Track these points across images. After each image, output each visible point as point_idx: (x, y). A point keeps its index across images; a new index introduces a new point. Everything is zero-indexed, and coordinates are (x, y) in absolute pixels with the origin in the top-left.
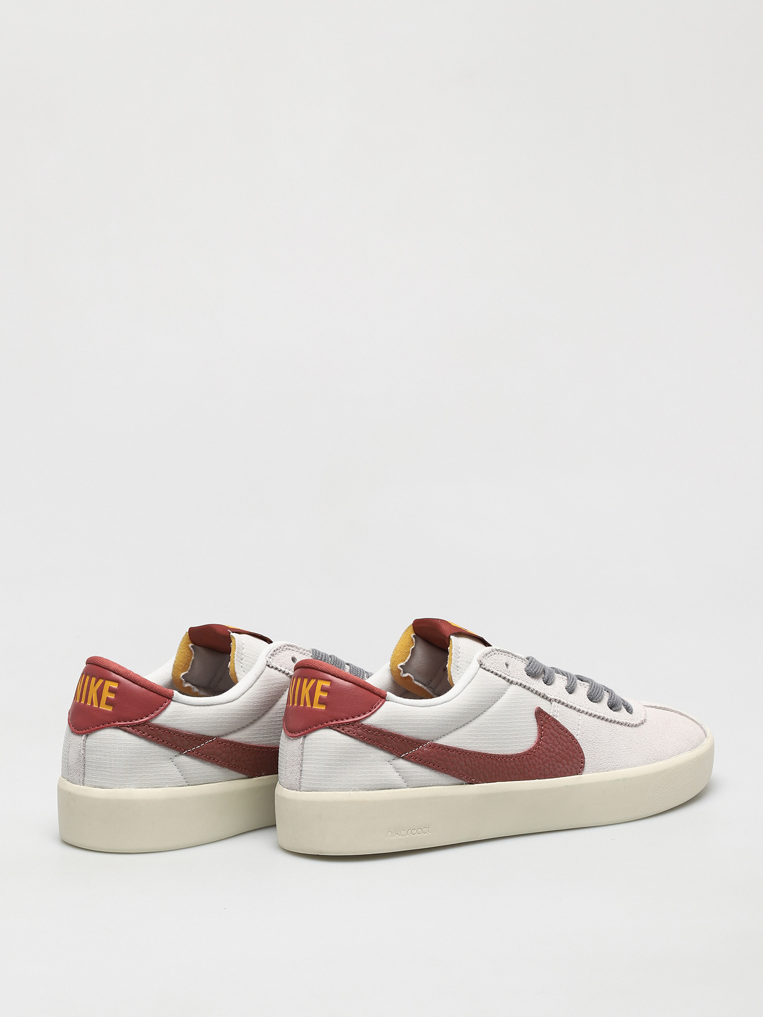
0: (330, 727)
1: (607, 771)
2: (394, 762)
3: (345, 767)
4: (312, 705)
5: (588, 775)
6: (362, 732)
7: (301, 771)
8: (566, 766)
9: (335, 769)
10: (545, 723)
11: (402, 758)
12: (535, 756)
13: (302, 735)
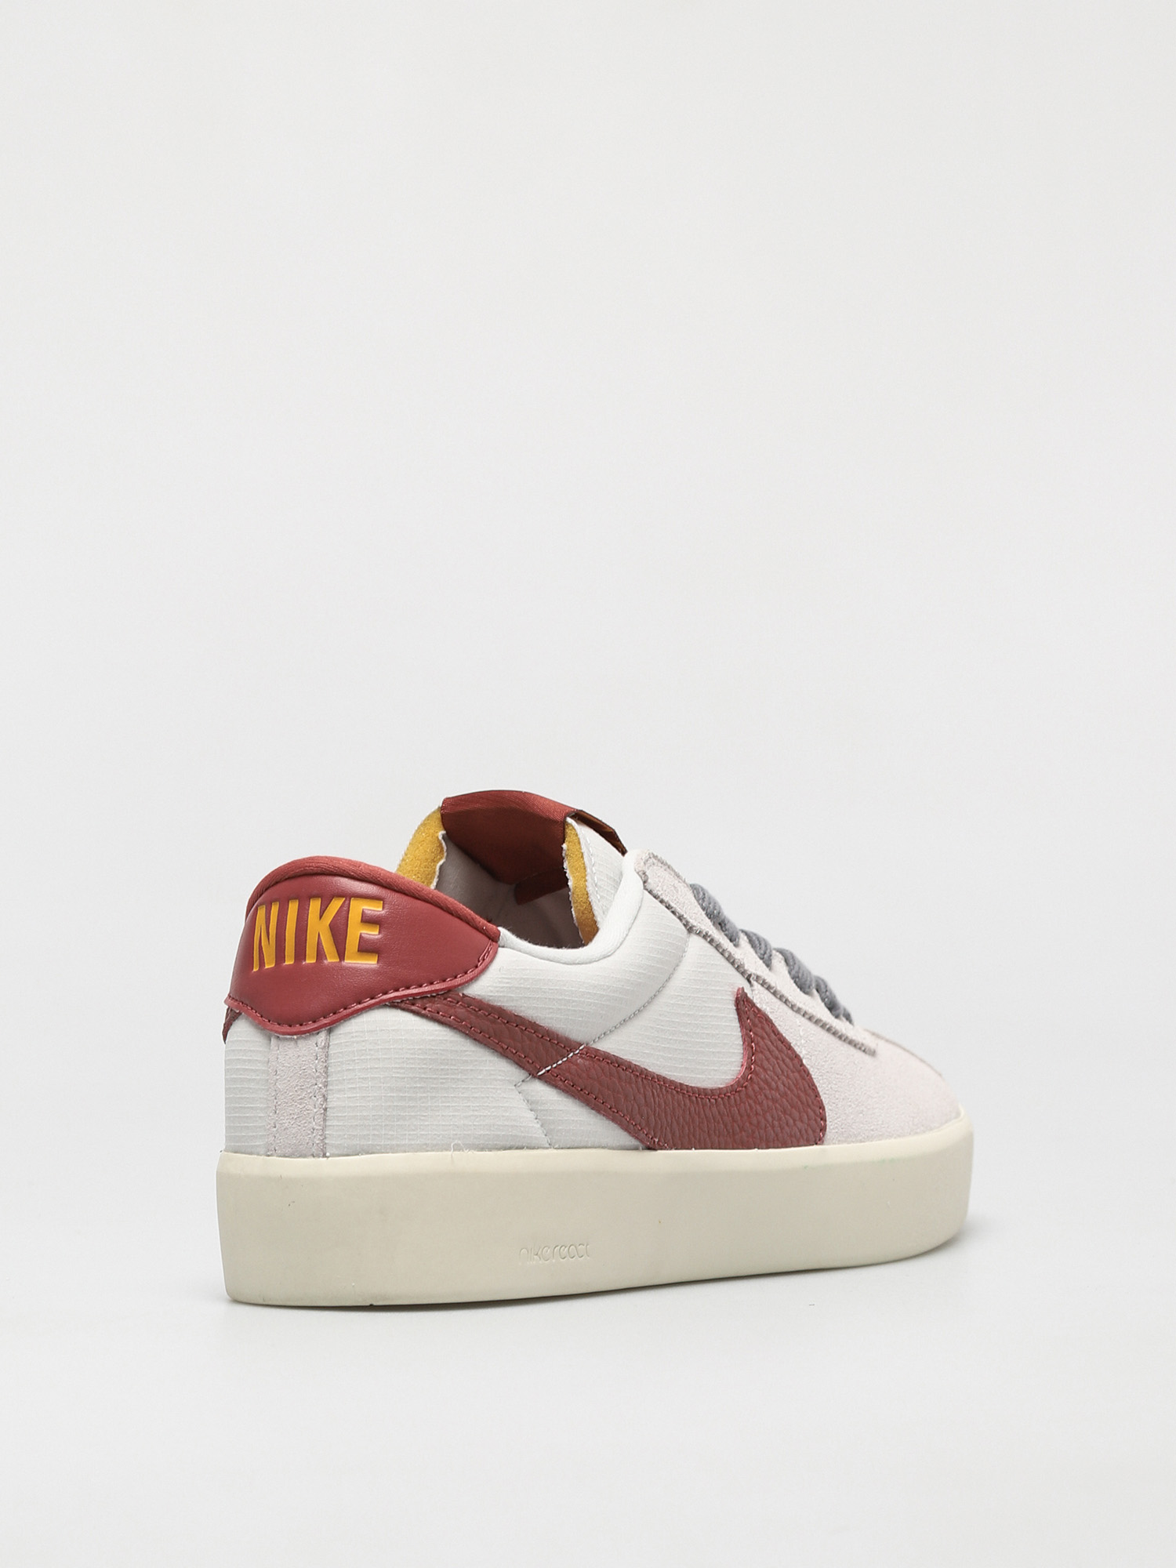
0: (393, 1004)
1: (861, 1141)
2: (526, 1087)
3: (434, 1095)
4: (342, 956)
5: (832, 1146)
6: (466, 1013)
7: (325, 1110)
8: (799, 1124)
9: (411, 1099)
10: (755, 1025)
11: (540, 1078)
12: (748, 1096)
13: (325, 1025)
